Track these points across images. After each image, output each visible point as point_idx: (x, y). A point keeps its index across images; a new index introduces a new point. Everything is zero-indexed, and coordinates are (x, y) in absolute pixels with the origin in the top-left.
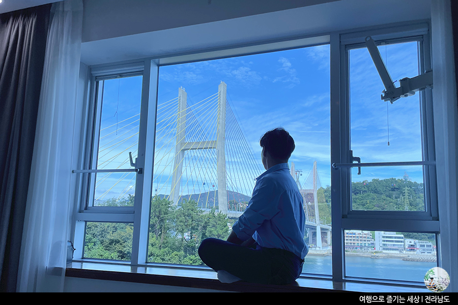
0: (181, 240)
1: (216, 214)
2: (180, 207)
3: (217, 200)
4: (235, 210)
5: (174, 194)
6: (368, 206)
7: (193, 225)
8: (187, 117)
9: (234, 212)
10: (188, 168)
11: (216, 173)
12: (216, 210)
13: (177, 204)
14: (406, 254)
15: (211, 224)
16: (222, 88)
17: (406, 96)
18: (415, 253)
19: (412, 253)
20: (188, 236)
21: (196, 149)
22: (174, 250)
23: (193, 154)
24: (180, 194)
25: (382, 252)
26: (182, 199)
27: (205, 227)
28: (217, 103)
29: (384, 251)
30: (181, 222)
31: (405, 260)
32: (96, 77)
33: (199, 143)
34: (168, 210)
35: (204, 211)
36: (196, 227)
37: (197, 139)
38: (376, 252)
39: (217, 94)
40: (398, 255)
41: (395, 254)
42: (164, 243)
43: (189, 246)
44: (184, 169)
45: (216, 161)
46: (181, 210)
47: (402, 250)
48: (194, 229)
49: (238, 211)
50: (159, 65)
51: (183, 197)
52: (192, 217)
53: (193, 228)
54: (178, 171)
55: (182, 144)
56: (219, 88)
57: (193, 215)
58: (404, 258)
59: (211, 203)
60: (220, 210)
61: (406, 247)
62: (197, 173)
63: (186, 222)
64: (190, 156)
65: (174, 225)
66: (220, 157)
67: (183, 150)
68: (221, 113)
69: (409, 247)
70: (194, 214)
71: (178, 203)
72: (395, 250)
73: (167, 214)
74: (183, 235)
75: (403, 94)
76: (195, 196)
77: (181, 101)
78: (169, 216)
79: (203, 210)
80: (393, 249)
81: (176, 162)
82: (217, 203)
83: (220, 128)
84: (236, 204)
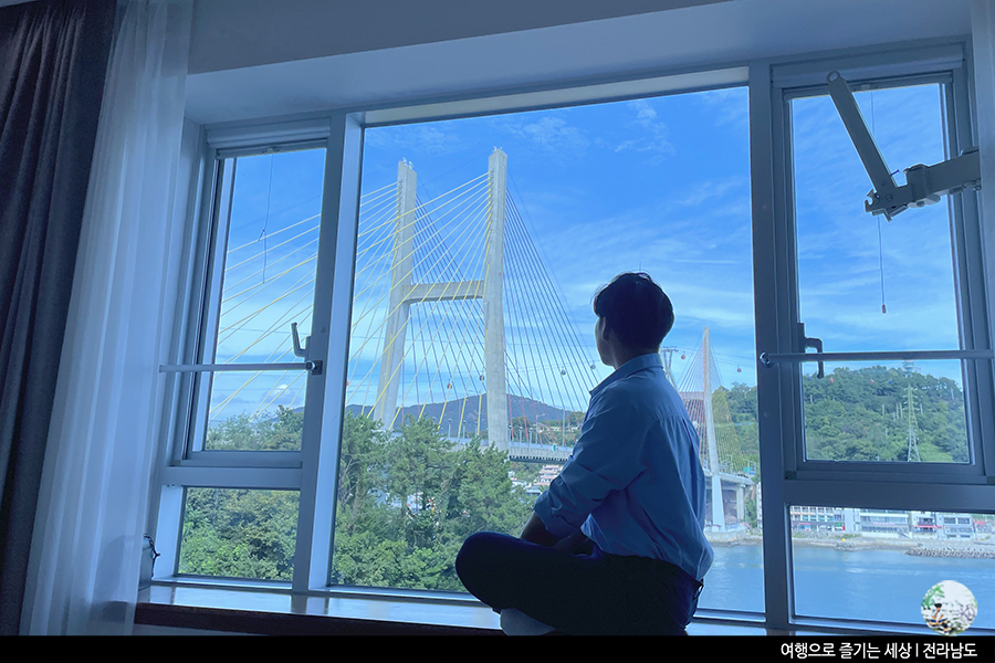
0: (399, 512)
1: (482, 450)
2: (399, 435)
3: (484, 416)
4: (525, 441)
5: (385, 404)
6: (827, 429)
7: (428, 478)
8: (418, 226)
9: (524, 445)
10: (418, 344)
11: (482, 353)
12: (482, 441)
13: (390, 428)
14: (913, 540)
15: (470, 475)
16: (497, 162)
17: (920, 204)
18: (934, 537)
19: (927, 536)
20: (417, 502)
21: (436, 299)
22: (382, 536)
23: (429, 312)
24: (399, 404)
25: (859, 535)
26: (403, 417)
27: (456, 483)
28: (486, 196)
29: (865, 534)
30: (400, 469)
31: (912, 553)
32: (218, 150)
33: (443, 285)
34: (370, 443)
35: (454, 444)
36: (434, 483)
37: (440, 276)
38: (846, 536)
39: (486, 176)
40: (897, 543)
41: (889, 539)
42: (359, 521)
43: (418, 528)
44: (408, 344)
45: (483, 327)
46: (401, 443)
47: (905, 530)
48: (430, 487)
49: (533, 442)
50: (364, 126)
51: (404, 409)
52: (426, 459)
53: (428, 485)
54: (395, 350)
55: (404, 288)
56: (490, 164)
57: (429, 454)
58: (908, 548)
59: (470, 423)
60: (490, 443)
61: (915, 523)
62: (440, 355)
63: (411, 470)
64: (422, 315)
65: (384, 476)
66: (492, 317)
67: (408, 303)
68: (495, 219)
69: (919, 524)
70: (430, 451)
71: (395, 425)
72: (890, 530)
73: (368, 451)
74: (405, 500)
75: (914, 201)
76: (434, 409)
77: (404, 191)
78: (373, 456)
79: (452, 440)
80: (884, 529)
81: (390, 331)
82: (484, 425)
83: (493, 251)
84: (528, 426)
